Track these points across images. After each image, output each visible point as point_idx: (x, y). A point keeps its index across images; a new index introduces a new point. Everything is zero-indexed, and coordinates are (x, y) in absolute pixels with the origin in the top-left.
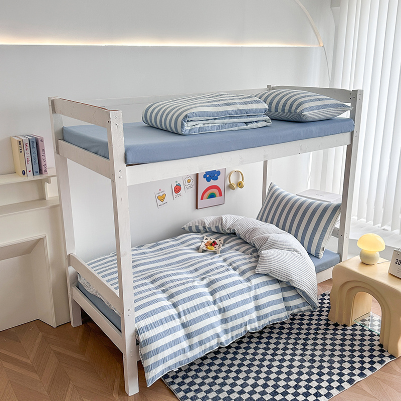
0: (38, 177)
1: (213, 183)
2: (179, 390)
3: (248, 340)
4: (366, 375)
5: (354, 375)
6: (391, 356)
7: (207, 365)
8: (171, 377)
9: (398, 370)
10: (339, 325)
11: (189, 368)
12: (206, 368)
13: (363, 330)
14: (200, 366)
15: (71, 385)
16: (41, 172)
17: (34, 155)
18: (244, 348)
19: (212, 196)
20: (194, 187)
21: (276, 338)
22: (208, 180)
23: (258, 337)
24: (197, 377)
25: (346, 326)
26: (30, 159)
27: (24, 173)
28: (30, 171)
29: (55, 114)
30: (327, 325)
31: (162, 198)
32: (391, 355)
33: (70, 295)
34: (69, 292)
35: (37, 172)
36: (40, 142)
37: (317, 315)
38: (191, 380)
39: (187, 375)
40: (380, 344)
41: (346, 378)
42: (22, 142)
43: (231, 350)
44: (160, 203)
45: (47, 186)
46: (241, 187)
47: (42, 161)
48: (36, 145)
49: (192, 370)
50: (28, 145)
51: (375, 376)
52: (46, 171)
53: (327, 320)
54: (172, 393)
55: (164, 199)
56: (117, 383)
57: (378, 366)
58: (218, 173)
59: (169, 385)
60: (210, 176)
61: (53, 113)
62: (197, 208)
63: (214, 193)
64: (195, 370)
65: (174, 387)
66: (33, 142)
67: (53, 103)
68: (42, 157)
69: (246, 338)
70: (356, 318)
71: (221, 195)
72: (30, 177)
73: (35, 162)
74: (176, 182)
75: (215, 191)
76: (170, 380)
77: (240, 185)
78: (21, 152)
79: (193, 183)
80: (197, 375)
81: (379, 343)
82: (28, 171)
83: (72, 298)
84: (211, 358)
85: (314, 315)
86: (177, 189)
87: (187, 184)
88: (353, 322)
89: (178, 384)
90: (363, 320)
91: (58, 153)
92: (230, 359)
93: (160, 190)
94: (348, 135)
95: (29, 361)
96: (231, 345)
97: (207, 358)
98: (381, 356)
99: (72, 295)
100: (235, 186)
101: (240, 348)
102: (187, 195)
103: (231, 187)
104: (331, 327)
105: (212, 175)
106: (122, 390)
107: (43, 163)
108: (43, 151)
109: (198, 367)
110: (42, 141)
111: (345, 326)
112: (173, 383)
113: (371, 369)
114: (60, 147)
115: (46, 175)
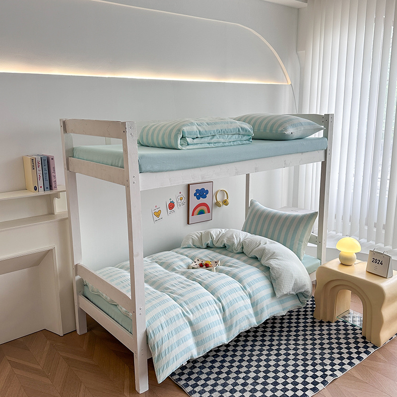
0: (48, 192)
1: (202, 200)
2: (187, 385)
3: (245, 338)
4: (355, 364)
5: (344, 364)
6: (374, 347)
7: (210, 362)
8: (178, 374)
9: (382, 358)
10: (323, 322)
11: (193, 366)
12: (209, 364)
13: (346, 326)
14: (203, 363)
15: (82, 386)
16: (51, 188)
17: (46, 172)
18: (241, 346)
19: (201, 212)
20: (186, 204)
21: (269, 336)
22: (198, 199)
23: (253, 336)
24: (202, 373)
25: (331, 323)
26: (41, 175)
27: (36, 189)
28: (41, 187)
29: (66, 134)
30: (314, 322)
31: (158, 214)
32: (374, 345)
33: (76, 304)
34: (76, 301)
35: (47, 188)
36: (51, 161)
37: (303, 315)
38: (197, 376)
39: (192, 371)
40: (363, 337)
41: (337, 367)
42: (34, 160)
43: (231, 348)
44: (155, 218)
45: (56, 201)
46: (226, 205)
47: (53, 177)
48: (47, 163)
49: (196, 367)
50: (40, 163)
51: (363, 364)
52: (56, 187)
53: (313, 318)
54: (180, 388)
55: (159, 215)
56: (127, 382)
57: (364, 356)
58: (207, 192)
59: (177, 382)
60: (199, 194)
61: (64, 133)
62: (188, 223)
63: (203, 210)
64: (199, 367)
65: (182, 383)
66: (44, 160)
67: (64, 124)
68: (52, 174)
69: (242, 337)
70: (338, 315)
71: (209, 212)
72: (41, 192)
73: (46, 179)
74: (170, 199)
75: (204, 208)
76: (177, 377)
77: (225, 203)
78: (34, 169)
79: (185, 200)
80: (201, 371)
81: (361, 336)
82: (39, 187)
83: (78, 306)
84: (213, 356)
85: (300, 315)
86: (171, 206)
87: (180, 201)
88: (336, 319)
89: (185, 380)
90: (345, 317)
91: (68, 169)
92: (230, 356)
93: (156, 206)
94: (322, 153)
95: (39, 367)
96: (230, 344)
97: (209, 356)
98: (366, 347)
99: (78, 303)
100: (221, 204)
101: (238, 346)
102: (180, 211)
103: (217, 204)
104: (318, 324)
105: (201, 194)
106: (133, 388)
107: (53, 180)
108: (54, 168)
109: (202, 364)
110: (52, 159)
111: (329, 322)
112: (180, 379)
113: (359, 358)
114: (70, 163)
115: (56, 191)
